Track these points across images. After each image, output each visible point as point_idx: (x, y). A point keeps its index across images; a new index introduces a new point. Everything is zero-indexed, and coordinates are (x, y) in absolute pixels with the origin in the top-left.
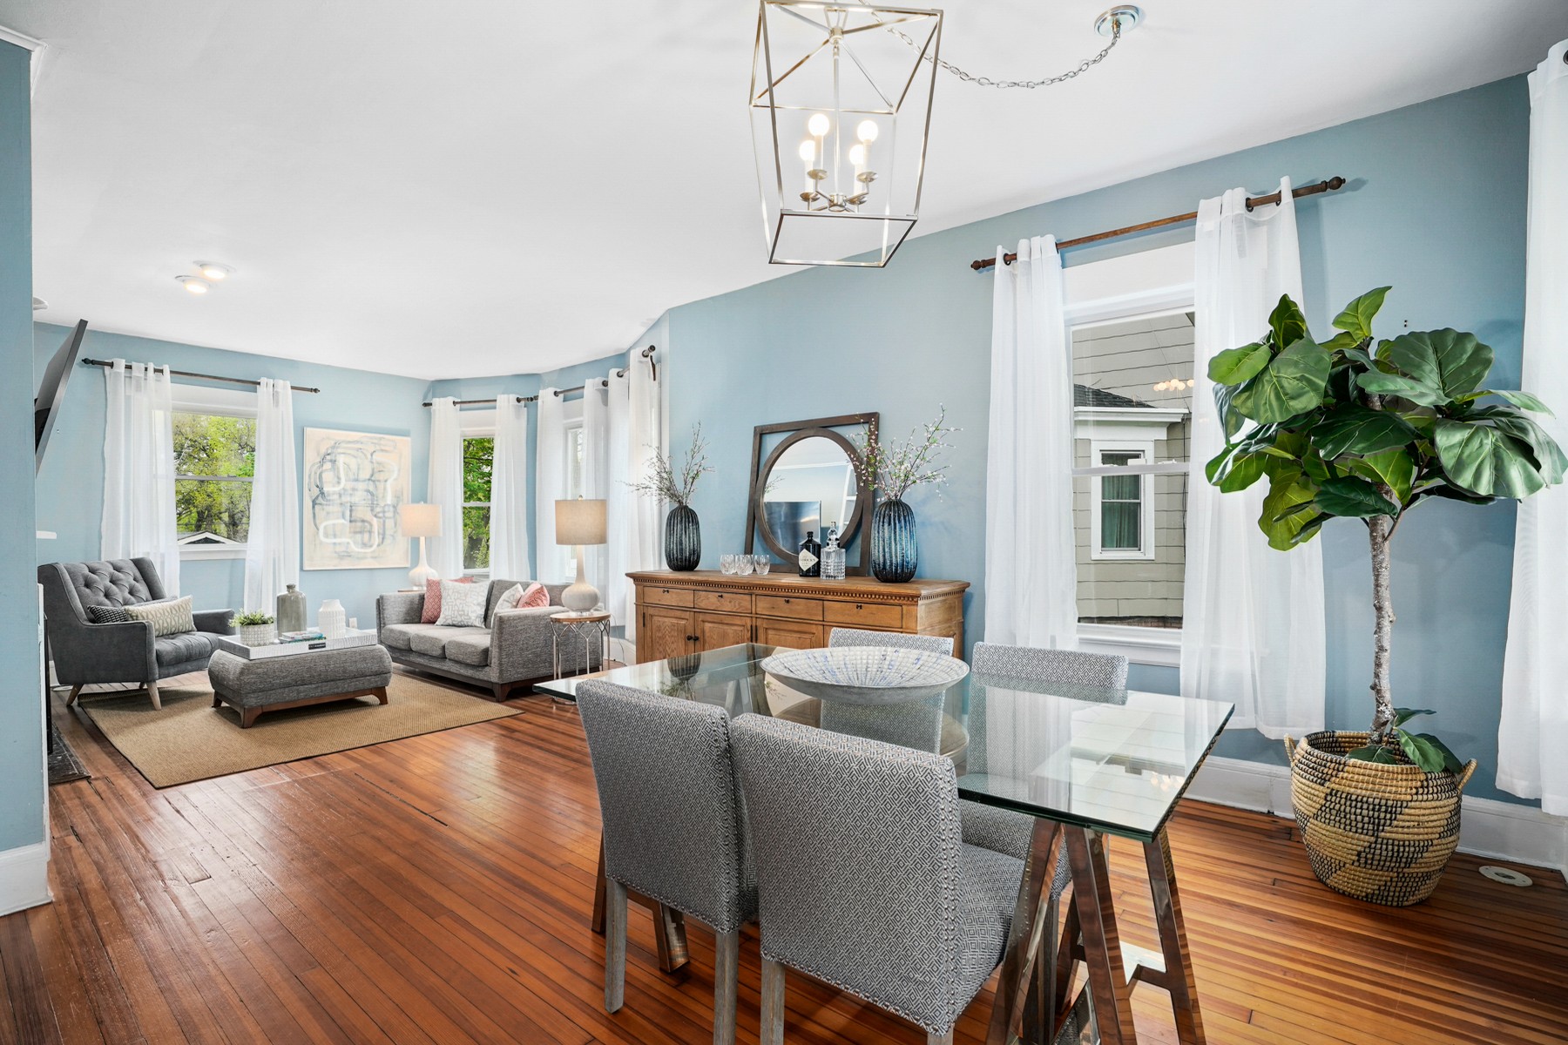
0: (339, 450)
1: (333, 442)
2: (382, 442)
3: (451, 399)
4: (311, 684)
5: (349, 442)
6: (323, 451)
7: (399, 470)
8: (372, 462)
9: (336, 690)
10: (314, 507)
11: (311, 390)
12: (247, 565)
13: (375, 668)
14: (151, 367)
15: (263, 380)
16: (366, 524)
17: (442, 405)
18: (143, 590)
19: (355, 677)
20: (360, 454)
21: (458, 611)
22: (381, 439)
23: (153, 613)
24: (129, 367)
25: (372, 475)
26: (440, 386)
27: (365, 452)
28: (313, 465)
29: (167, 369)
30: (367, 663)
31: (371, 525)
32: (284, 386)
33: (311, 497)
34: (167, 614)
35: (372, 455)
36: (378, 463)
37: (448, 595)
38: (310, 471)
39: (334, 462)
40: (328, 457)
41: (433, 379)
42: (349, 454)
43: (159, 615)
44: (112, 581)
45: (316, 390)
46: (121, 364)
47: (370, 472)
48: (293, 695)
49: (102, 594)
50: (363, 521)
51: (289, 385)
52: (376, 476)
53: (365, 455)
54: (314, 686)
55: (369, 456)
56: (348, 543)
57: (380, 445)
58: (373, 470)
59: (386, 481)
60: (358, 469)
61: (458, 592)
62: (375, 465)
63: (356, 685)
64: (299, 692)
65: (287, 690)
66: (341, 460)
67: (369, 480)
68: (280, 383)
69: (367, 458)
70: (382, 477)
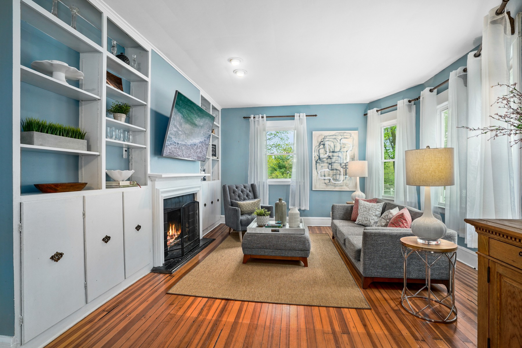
0: (327, 140)
1: (324, 136)
2: (345, 134)
3: (375, 109)
4: (270, 249)
5: (330, 136)
6: (320, 140)
7: (353, 146)
8: (340, 144)
9: (282, 254)
10: (316, 164)
11: (314, 116)
12: (291, 187)
13: (301, 247)
14: (261, 116)
15: (296, 114)
16: (338, 171)
17: (372, 113)
18: (251, 195)
19: (290, 250)
20: (335, 140)
21: (365, 218)
22: (344, 133)
23: (245, 204)
24: (254, 117)
25: (340, 149)
26: (371, 105)
27: (337, 139)
28: (316, 147)
29: (265, 116)
30: (297, 244)
31: (340, 172)
32: (303, 115)
33: (315, 160)
34: (250, 205)
35: (340, 140)
36: (343, 144)
37: (361, 208)
38: (315, 149)
39: (324, 145)
40: (322, 143)
41: (368, 102)
42: (331, 141)
43: (247, 206)
44: (242, 192)
45: (316, 115)
46: (252, 116)
47: (340, 148)
48: (262, 253)
49: (237, 196)
50: (337, 170)
51: (305, 114)
52: (342, 150)
53: (337, 141)
54: (271, 250)
55: (339, 141)
56: (330, 179)
57: (344, 135)
58: (341, 147)
59: (347, 151)
60: (334, 147)
61: (365, 207)
62: (342, 145)
63: (291, 254)
64: (265, 252)
65: (260, 250)
66: (327, 143)
67: (339, 151)
68: (301, 114)
69: (338, 142)
70: (345, 150)
